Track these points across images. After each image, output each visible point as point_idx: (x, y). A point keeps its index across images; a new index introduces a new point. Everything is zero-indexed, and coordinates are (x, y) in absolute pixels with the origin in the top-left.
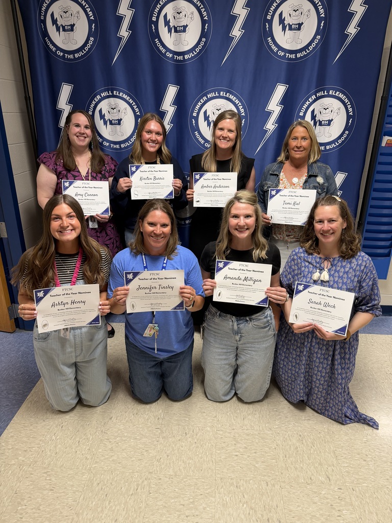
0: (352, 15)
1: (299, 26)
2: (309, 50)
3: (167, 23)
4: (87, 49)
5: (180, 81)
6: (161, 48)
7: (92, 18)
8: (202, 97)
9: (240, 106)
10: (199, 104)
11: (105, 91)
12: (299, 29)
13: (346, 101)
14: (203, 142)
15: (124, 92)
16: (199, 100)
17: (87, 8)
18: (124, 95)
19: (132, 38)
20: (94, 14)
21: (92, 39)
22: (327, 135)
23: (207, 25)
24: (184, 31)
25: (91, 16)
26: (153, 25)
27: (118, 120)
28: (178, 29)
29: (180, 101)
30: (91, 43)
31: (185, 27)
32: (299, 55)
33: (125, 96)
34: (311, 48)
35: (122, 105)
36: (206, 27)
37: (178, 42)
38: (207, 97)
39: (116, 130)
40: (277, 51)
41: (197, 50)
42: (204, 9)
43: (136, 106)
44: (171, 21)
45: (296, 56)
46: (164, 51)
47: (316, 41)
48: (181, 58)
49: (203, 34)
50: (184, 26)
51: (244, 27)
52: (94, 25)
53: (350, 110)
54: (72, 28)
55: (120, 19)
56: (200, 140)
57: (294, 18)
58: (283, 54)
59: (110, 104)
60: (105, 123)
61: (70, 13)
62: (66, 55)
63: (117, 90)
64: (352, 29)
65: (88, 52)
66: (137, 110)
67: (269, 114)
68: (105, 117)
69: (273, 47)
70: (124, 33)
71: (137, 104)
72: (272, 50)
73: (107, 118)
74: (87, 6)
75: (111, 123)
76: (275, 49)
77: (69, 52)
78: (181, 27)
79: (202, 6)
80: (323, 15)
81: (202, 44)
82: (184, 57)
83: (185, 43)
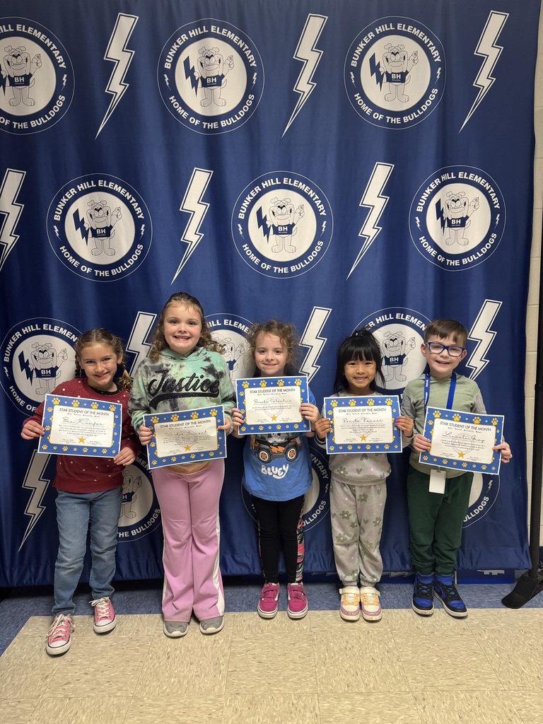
0: (480, 60)
1: (403, 77)
2: (421, 110)
3: (189, 72)
4: (52, 113)
5: (214, 162)
6: (180, 111)
7: (62, 65)
8: (252, 188)
9: (317, 200)
10: (249, 198)
11: (83, 181)
12: (403, 80)
13: (487, 186)
14: (257, 261)
15: (116, 182)
16: (247, 193)
17: (54, 50)
18: (116, 186)
19: (129, 96)
20: (66, 60)
21: (62, 98)
22: (462, 241)
23: (256, 74)
24: (219, 84)
25: (61, 63)
26: (166, 76)
27: (106, 228)
28: (208, 81)
29: (215, 194)
30: (59, 104)
31: (220, 78)
32: (406, 119)
33: (117, 188)
34: (424, 108)
35: (114, 203)
36: (254, 78)
37: (209, 101)
38: (261, 187)
39: (103, 244)
40: (372, 113)
41: (242, 113)
42: (250, 51)
43: (137, 204)
44: (196, 69)
45: (402, 120)
46: (185, 115)
47: (432, 97)
48: (214, 125)
49: (250, 89)
50: (217, 77)
51: (316, 78)
52: (65, 76)
53: (496, 200)
54: (27, 80)
55: (110, 67)
56: (253, 257)
57: (393, 64)
58: (381, 117)
59: (92, 203)
60: (85, 234)
61: (23, 56)
62: (15, 123)
63: (103, 178)
64: (484, 80)
65: (54, 119)
66: (139, 210)
67: (366, 211)
68: (85, 225)
69: (365, 107)
70: (117, 86)
71: (138, 200)
72: (363, 113)
73: (87, 226)
74: (54, 47)
75: (95, 235)
76: (368, 111)
77: (21, 119)
78: (214, 77)
79: (246, 47)
80: (438, 59)
81: (249, 103)
82: (219, 125)
83: (220, 102)
